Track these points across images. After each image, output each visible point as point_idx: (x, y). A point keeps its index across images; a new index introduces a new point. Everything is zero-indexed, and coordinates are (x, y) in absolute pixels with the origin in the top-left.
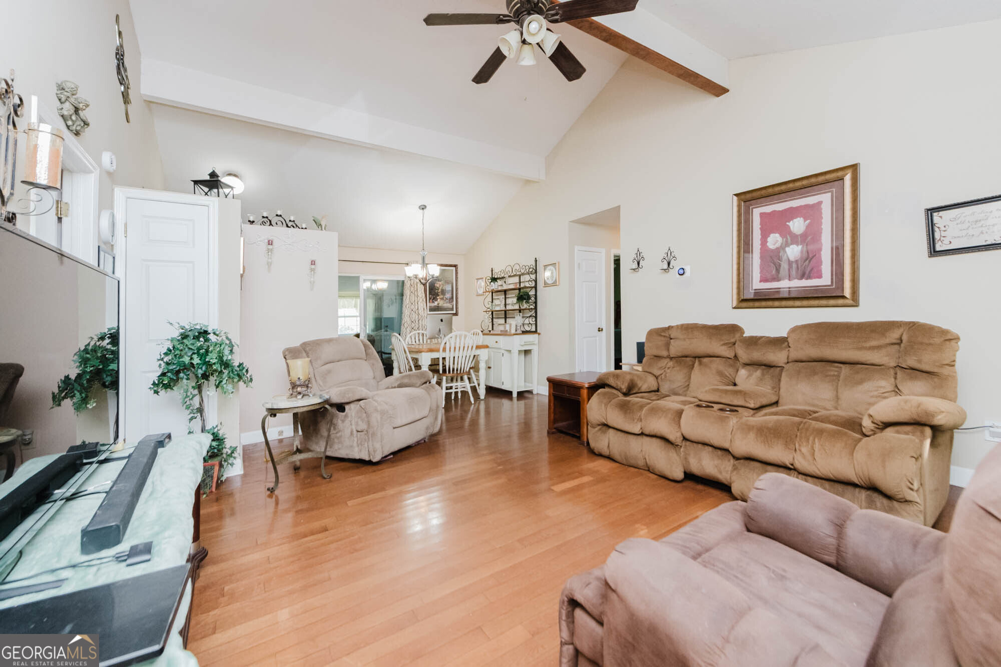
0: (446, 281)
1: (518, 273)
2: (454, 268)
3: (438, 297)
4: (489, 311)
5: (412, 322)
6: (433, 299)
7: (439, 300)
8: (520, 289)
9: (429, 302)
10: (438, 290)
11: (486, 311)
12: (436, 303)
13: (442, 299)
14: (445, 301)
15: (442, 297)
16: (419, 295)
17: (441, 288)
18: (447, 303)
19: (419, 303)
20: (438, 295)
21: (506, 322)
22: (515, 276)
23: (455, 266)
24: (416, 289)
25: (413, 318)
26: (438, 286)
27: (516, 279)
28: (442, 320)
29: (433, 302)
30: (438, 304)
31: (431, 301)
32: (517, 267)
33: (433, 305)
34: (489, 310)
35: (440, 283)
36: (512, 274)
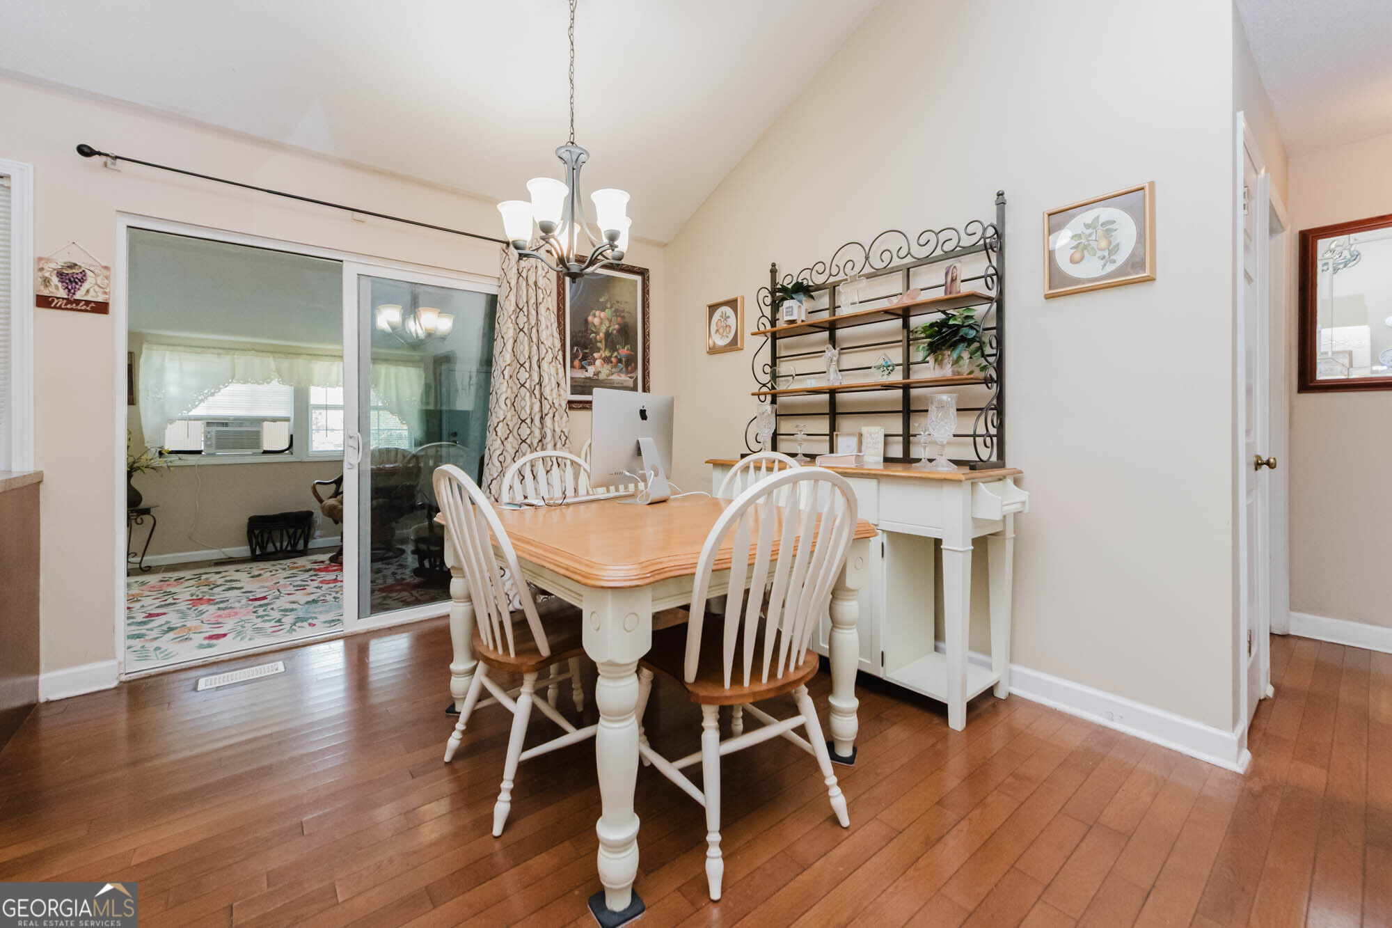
0: (616, 311)
1: (896, 262)
2: (638, 279)
3: (596, 355)
4: (765, 394)
5: (523, 421)
6: (584, 358)
7: (598, 362)
8: (905, 314)
9: (572, 367)
10: (597, 333)
11: (759, 395)
12: (591, 371)
13: (607, 360)
14: (616, 366)
15: (607, 354)
16: (543, 338)
17: (604, 329)
18: (620, 371)
19: (545, 365)
20: (598, 350)
21: (833, 428)
22: (887, 271)
23: (643, 273)
24: (533, 322)
25: (523, 408)
26: (596, 321)
27: (894, 284)
28: (643, 414)
29: (583, 367)
30: (597, 374)
31: (577, 363)
32: (894, 242)
33: (581, 374)
34: (765, 390)
35: (602, 314)
36: (868, 270)
